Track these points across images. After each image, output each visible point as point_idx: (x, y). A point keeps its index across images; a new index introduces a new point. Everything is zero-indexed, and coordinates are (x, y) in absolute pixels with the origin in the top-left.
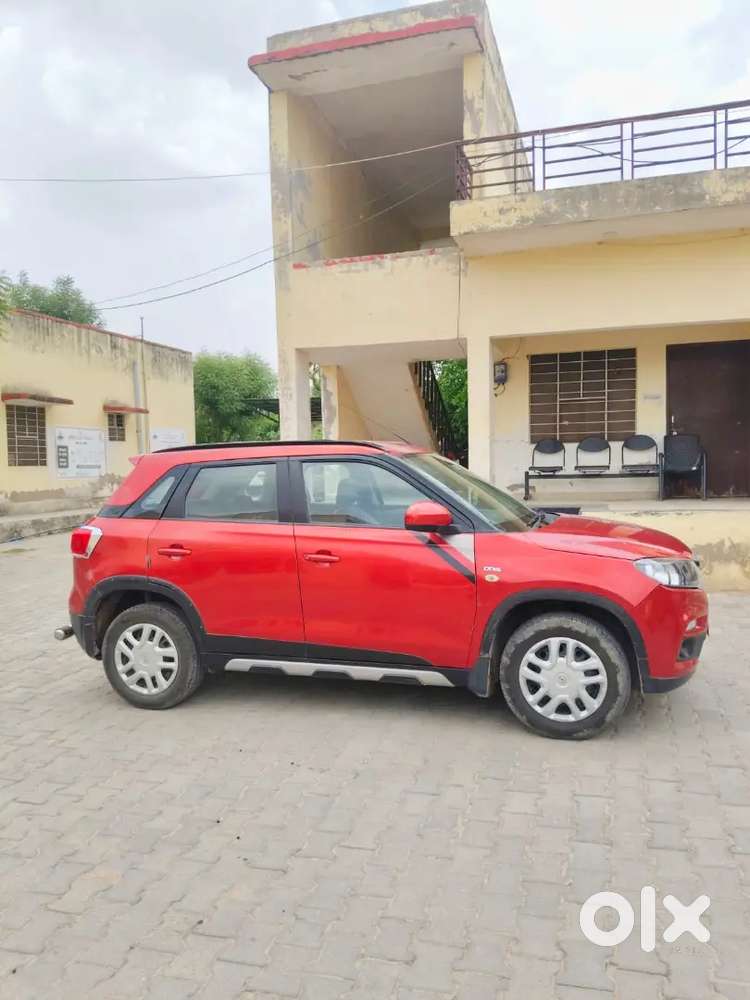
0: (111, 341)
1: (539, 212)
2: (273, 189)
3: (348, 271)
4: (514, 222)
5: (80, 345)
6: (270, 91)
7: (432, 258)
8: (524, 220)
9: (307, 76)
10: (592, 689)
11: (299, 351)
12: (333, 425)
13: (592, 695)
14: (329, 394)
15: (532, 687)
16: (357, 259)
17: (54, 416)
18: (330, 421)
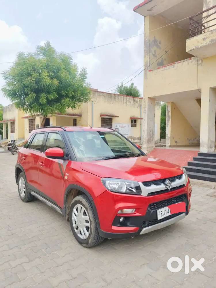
0: (134, 99)
2: (144, 48)
3: (164, 70)
4: (208, 43)
5: (124, 102)
6: (145, 17)
7: (190, 61)
8: (212, 40)
9: (152, 8)
10: (87, 228)
11: (150, 98)
12: (169, 122)
13: (88, 231)
14: (169, 112)
15: (75, 221)
16: (167, 65)
17: (115, 120)
18: (168, 120)
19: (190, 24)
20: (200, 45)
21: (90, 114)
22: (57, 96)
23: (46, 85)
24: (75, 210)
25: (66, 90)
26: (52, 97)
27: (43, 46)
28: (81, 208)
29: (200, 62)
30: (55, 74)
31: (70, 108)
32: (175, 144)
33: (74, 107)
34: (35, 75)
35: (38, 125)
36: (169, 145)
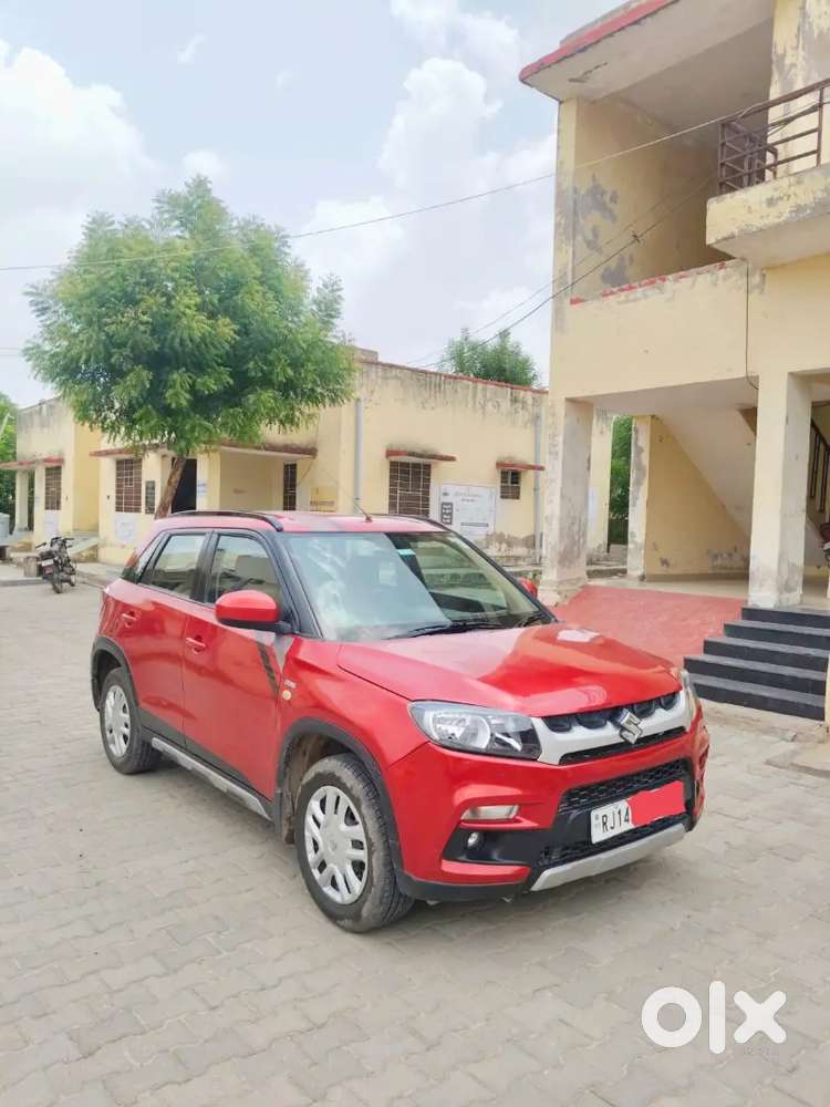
0: (511, 394)
1: (820, 195)
2: (556, 215)
3: (627, 301)
4: (786, 215)
5: (475, 403)
6: (561, 103)
7: (722, 272)
8: (799, 209)
9: (589, 75)
10: (358, 867)
11: (572, 401)
12: (642, 488)
13: (359, 874)
14: (640, 450)
15: (315, 843)
16: (636, 284)
17: (440, 473)
18: (639, 483)
19: (723, 144)
20: (757, 223)
21: (347, 445)
22: (231, 382)
23: (191, 340)
24: (314, 805)
25: (266, 361)
26: (209, 384)
27: (180, 190)
28: (338, 798)
29: (756, 279)
30: (226, 300)
31: (276, 427)
32: (660, 570)
33: (290, 420)
34: (153, 302)
35: (153, 482)
36: (639, 573)
